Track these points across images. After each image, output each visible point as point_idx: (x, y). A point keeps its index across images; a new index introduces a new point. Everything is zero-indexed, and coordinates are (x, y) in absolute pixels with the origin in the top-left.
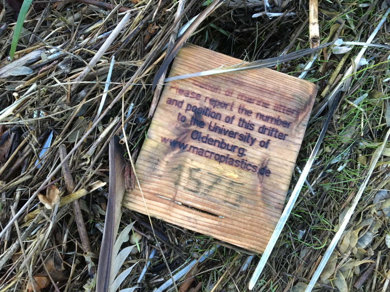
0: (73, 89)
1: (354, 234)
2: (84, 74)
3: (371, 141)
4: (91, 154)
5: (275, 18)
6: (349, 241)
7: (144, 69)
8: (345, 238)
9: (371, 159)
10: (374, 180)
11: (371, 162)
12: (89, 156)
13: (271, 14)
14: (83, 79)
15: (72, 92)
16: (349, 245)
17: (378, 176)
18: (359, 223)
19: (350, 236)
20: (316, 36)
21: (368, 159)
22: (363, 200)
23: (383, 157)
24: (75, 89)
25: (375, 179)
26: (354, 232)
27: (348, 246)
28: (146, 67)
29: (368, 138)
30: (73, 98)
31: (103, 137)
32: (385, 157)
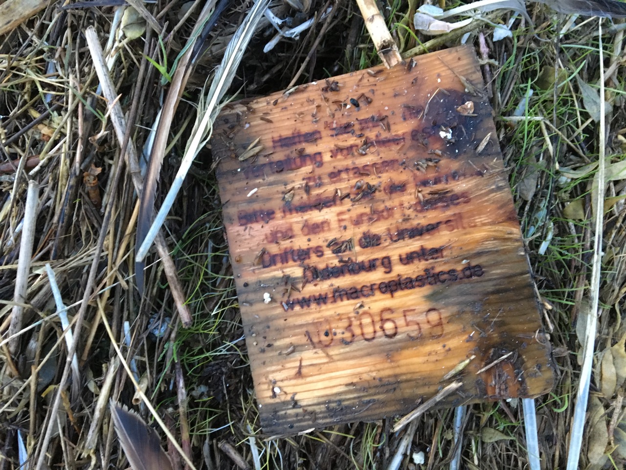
0: (12, 349)
1: (617, 351)
2: (16, 317)
3: (578, 162)
4: (94, 446)
5: (303, 34)
6: (613, 370)
7: (116, 250)
8: (604, 366)
9: (590, 200)
10: (613, 236)
11: (593, 206)
12: (92, 451)
13: (293, 31)
14: (19, 325)
15: (15, 354)
16: (617, 374)
17: (618, 225)
18: (618, 325)
19: (611, 358)
20: (384, 41)
21: (587, 203)
22: (608, 282)
23: (612, 184)
24: (17, 347)
25: (614, 232)
26: (616, 346)
27: (614, 378)
28: (117, 244)
29: (571, 160)
30: (20, 363)
31: (102, 406)
32: (616, 183)
